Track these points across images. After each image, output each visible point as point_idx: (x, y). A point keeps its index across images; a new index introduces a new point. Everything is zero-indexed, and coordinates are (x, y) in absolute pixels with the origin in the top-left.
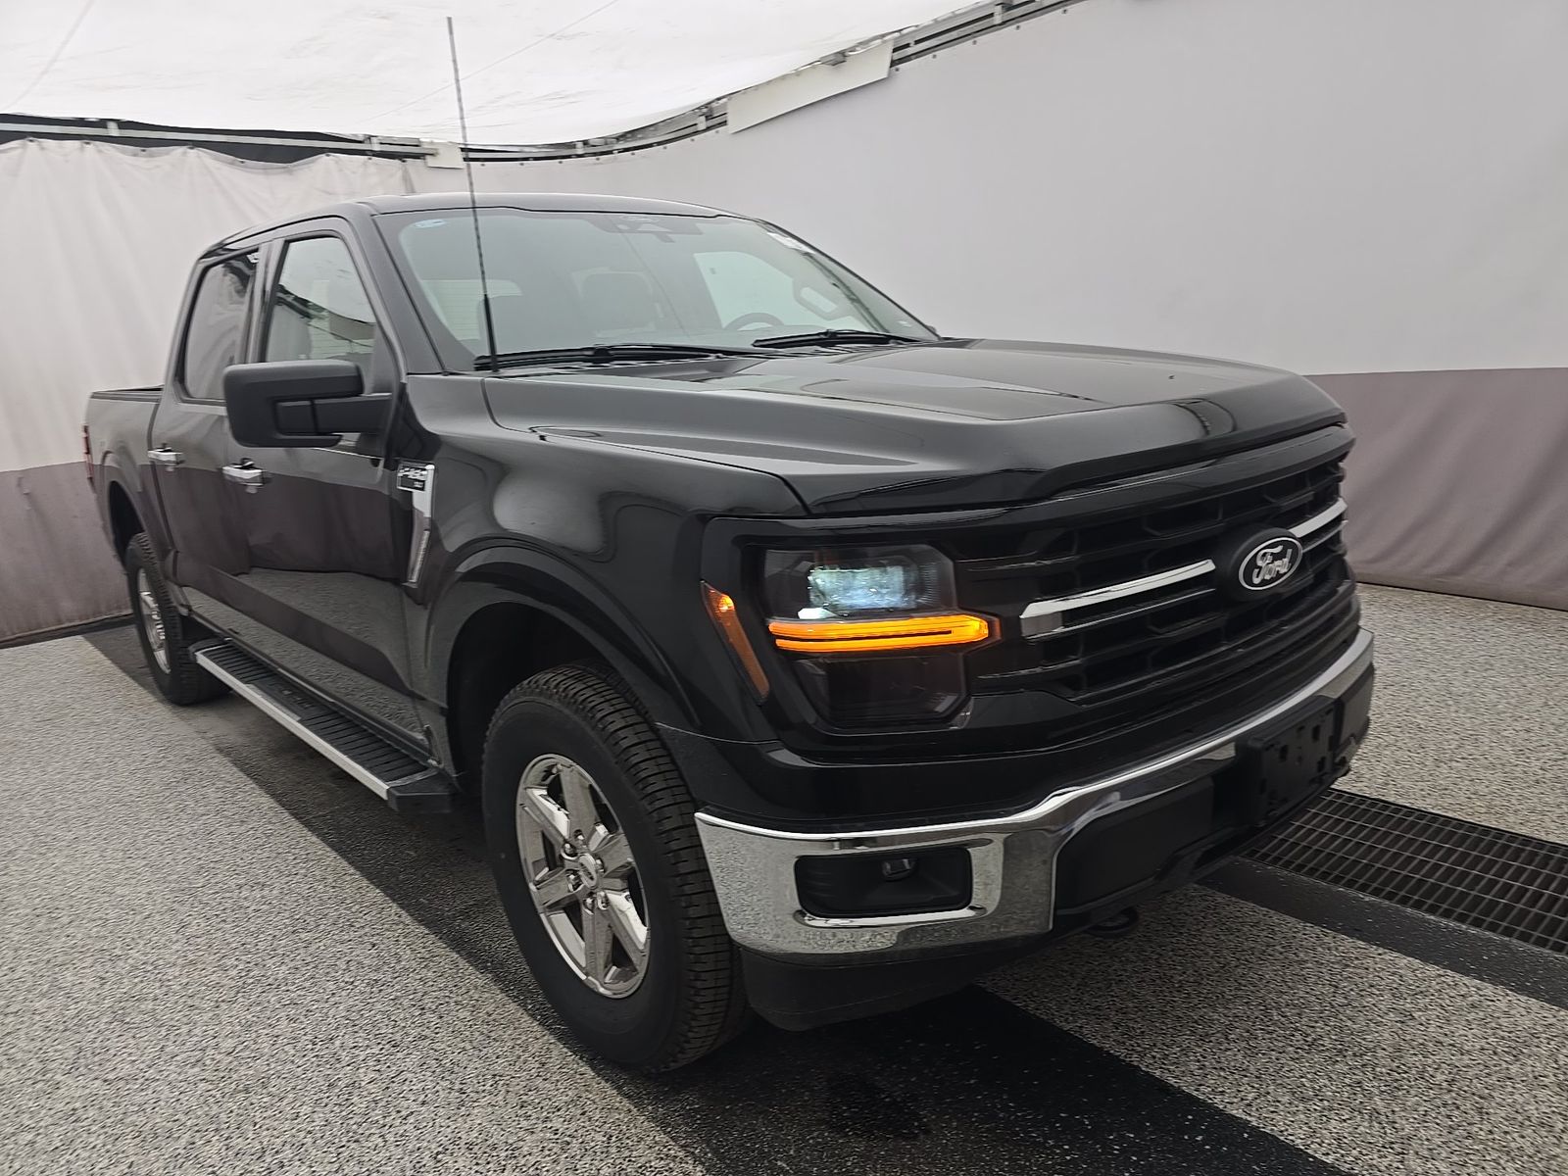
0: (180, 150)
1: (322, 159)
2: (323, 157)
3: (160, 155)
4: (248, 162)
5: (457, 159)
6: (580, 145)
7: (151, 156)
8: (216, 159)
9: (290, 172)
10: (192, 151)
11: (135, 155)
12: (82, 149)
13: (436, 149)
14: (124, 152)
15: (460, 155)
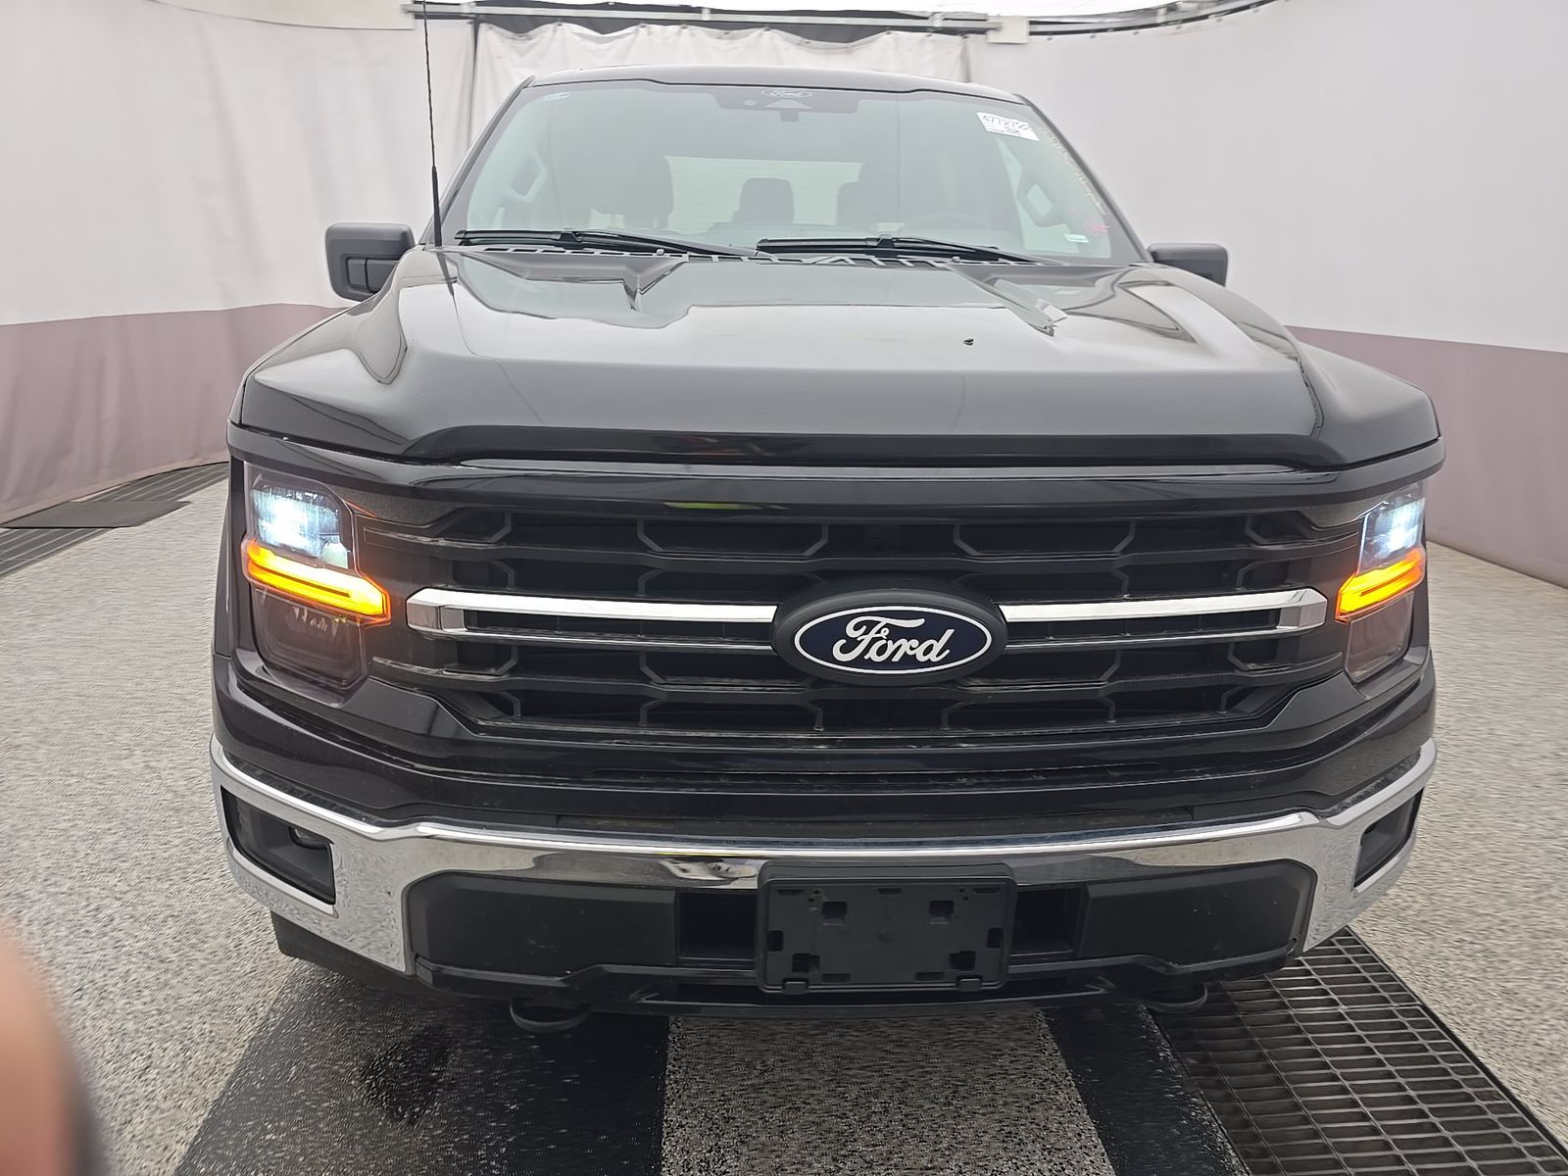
0: (757, 32)
1: (884, 38)
2: (884, 37)
3: (740, 37)
4: (814, 43)
5: (1021, 33)
6: (1162, 11)
7: (733, 38)
8: (787, 40)
9: (849, 52)
10: (768, 32)
11: (720, 38)
12: (679, 33)
13: (1000, 23)
14: (711, 35)
15: (1026, 28)
